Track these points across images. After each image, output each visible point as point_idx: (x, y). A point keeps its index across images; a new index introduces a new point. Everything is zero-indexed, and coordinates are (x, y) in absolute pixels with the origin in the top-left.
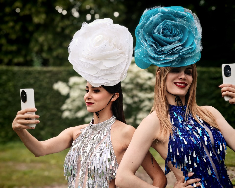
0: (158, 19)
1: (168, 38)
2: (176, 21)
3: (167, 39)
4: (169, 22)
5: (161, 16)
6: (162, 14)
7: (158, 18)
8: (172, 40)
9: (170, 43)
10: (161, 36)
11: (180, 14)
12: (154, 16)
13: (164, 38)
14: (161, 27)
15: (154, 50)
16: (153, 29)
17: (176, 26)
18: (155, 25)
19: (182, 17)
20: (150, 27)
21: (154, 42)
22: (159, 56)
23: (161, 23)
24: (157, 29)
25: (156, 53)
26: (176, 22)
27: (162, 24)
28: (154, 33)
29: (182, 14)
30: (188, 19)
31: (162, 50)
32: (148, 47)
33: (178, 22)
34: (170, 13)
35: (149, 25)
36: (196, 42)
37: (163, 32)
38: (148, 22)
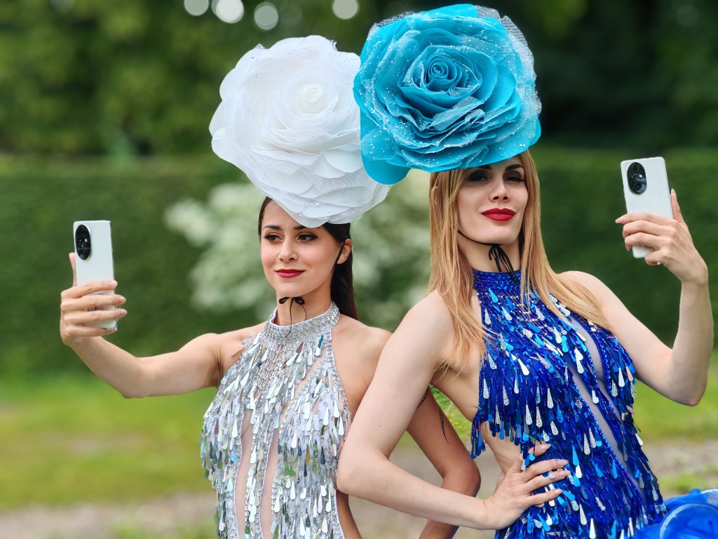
0: (410, 46)
1: (442, 93)
2: (460, 45)
3: (440, 95)
4: (440, 49)
5: (417, 37)
6: (419, 32)
7: (410, 43)
8: (453, 95)
9: (449, 106)
10: (424, 90)
11: (468, 23)
12: (397, 40)
13: (432, 94)
14: (421, 65)
15: (412, 131)
16: (400, 75)
17: (461, 59)
18: (406, 63)
19: (474, 31)
20: (392, 69)
21: (409, 110)
22: (427, 145)
23: (420, 56)
24: (410, 71)
25: (418, 138)
26: (458, 48)
27: (421, 59)
28: (403, 85)
29: (473, 24)
30: (491, 36)
31: (432, 127)
32: (394, 125)
33: (465, 45)
34: (439, 24)
35: (388, 64)
36: (521, 92)
37: (427, 81)
38: (385, 58)
